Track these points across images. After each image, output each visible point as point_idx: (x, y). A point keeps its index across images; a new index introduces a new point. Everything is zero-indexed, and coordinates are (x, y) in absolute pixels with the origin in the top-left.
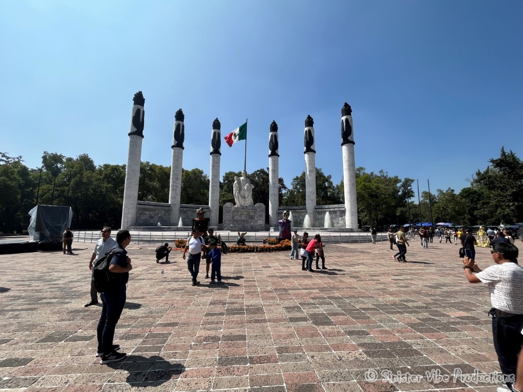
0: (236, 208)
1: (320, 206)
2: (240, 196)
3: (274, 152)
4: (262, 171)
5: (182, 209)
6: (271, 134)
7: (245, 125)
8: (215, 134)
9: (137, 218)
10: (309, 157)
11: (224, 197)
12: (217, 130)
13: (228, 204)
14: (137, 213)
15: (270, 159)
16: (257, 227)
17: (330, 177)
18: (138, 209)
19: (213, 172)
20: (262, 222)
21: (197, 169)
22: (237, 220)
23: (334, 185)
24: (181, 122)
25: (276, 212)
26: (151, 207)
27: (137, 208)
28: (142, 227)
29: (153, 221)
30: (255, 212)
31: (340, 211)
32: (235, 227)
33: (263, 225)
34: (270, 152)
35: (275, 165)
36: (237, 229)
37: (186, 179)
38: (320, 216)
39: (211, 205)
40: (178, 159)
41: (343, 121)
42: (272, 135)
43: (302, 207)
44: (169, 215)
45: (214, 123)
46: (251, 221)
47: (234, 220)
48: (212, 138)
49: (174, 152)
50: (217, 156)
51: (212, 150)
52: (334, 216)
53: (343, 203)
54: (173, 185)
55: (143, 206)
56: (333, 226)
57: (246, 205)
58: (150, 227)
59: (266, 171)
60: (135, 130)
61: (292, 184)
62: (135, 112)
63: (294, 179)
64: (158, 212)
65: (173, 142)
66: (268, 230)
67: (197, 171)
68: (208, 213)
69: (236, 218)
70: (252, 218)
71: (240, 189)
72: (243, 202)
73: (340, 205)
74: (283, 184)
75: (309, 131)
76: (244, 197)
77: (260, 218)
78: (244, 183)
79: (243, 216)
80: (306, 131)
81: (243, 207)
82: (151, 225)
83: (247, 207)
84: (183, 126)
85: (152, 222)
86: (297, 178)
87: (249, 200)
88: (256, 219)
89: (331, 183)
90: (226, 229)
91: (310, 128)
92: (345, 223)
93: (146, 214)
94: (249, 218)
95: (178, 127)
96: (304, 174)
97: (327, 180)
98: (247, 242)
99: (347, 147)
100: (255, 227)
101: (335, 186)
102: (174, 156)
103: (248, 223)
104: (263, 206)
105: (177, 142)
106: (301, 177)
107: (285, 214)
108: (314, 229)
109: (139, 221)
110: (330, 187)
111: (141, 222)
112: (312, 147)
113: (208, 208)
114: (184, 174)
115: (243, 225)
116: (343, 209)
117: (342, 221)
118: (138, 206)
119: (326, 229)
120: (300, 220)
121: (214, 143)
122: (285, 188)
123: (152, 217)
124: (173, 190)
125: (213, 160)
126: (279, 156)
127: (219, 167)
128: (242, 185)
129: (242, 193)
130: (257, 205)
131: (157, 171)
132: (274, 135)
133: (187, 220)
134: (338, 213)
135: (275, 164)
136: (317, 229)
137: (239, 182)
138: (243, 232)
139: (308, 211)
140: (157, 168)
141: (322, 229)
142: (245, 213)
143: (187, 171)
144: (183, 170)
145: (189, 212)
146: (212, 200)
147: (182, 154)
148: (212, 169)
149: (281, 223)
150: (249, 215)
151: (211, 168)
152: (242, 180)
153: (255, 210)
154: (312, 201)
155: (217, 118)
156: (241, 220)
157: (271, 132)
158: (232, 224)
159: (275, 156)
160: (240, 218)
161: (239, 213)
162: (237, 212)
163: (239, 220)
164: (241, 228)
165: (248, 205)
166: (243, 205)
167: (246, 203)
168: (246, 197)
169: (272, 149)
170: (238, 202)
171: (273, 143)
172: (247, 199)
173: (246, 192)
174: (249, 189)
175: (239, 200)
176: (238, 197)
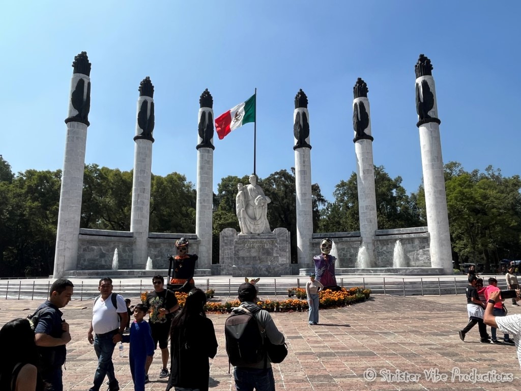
0: (240, 236)
1: (385, 231)
2: (247, 217)
3: (303, 142)
4: (283, 174)
5: (151, 240)
6: (296, 111)
7: (253, 98)
8: (203, 114)
9: (80, 258)
10: (362, 148)
11: (221, 218)
12: (207, 109)
13: (228, 231)
14: (79, 248)
15: (296, 153)
16: (276, 270)
17: (399, 179)
18: (81, 242)
19: (201, 178)
20: (285, 259)
21: (176, 174)
22: (243, 258)
23: (408, 194)
24: (148, 98)
25: (308, 244)
26: (102, 238)
27: (80, 240)
28: (86, 271)
29: (106, 261)
30: (273, 244)
31: (419, 238)
32: (239, 269)
33: (288, 266)
34: (296, 141)
35: (305, 164)
36: (244, 272)
37: (157, 191)
38: (385, 248)
39: (200, 233)
40: (144, 158)
41: (417, 84)
42: (298, 114)
43: (352, 233)
44: (131, 250)
45: (202, 97)
46: (267, 258)
47: (239, 258)
48: (199, 121)
49: (139, 147)
50: (209, 152)
51: (199, 140)
52: (409, 246)
53: (425, 224)
54: (136, 202)
55: (88, 237)
56: (408, 265)
57: (258, 232)
58: (99, 271)
59: (290, 173)
60: (76, 113)
61: (335, 194)
62: (76, 85)
63: (338, 186)
64: (112, 246)
65: (136, 130)
66: (295, 273)
67: (175, 178)
68: (195, 247)
69: (241, 254)
70: (268, 253)
71: (247, 205)
72: (252, 227)
73: (419, 229)
74: (319, 195)
75: (361, 104)
76: (255, 219)
77: (282, 253)
78: (254, 194)
79: (253, 250)
80: (356, 104)
81: (252, 236)
82: (102, 267)
83: (259, 235)
84: (152, 104)
85: (103, 263)
86: (343, 184)
87: (263, 224)
88: (275, 255)
89: (402, 191)
90: (224, 272)
91: (362, 99)
92: (429, 260)
93: (93, 250)
94: (264, 254)
95: (144, 106)
96: (355, 177)
97: (395, 186)
98: (261, 294)
99: (428, 129)
100: (274, 268)
101: (410, 196)
102: (139, 153)
103: (261, 261)
104: (285, 232)
105: (142, 131)
106: (350, 182)
107: (324, 245)
108: (375, 271)
109: (82, 261)
110: (400, 198)
111: (86, 263)
112: (366, 131)
113: (195, 238)
114: (155, 182)
115: (253, 264)
116: (425, 235)
117: (425, 256)
118: (81, 236)
119: (396, 272)
120: (351, 256)
121: (203, 130)
122: (323, 201)
123: (103, 255)
124: (137, 209)
125: (202, 157)
126: (310, 147)
127: (211, 168)
128: (251, 198)
129: (250, 211)
130: (276, 231)
131: (110, 178)
132: (301, 113)
133: (159, 258)
134: (417, 242)
135: (304, 162)
136: (381, 271)
137: (245, 194)
138: (253, 278)
139: (364, 239)
140: (111, 174)
141: (389, 271)
142: (256, 245)
143: (159, 178)
144: (153, 177)
145: (163, 246)
146: (200, 225)
147: (150, 150)
148: (201, 174)
149: (317, 261)
150: (263, 248)
151: (198, 171)
152: (251, 190)
153: (273, 240)
154: (371, 221)
155: (207, 90)
156: (250, 257)
157: (297, 109)
158: (235, 265)
159: (304, 148)
160: (248, 254)
161: (246, 245)
162: (243, 243)
163: (247, 257)
164: (250, 270)
165: (261, 232)
166: (252, 231)
167: (257, 228)
168: (258, 219)
169: (299, 136)
170: (244, 227)
171: (300, 126)
172: (259, 222)
173: (258, 210)
174: (263, 204)
175: (245, 224)
176: (245, 218)
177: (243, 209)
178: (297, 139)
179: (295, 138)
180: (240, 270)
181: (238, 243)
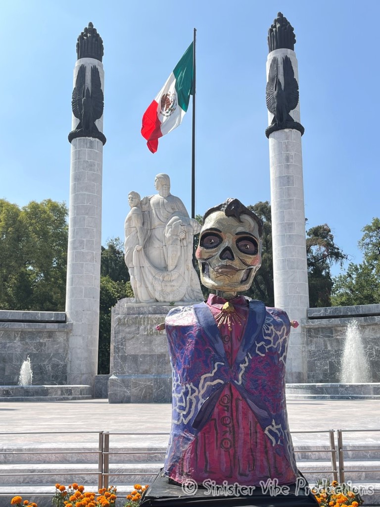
0: (129, 308)
2: (146, 264)
6: (270, 56)
7: (190, 49)
12: (89, 62)
15: (271, 141)
22: (135, 358)
34: (270, 117)
36: (135, 391)
42: (275, 61)
45: (81, 38)
47: (124, 358)
48: (74, 86)
51: (73, 123)
57: (170, 298)
61: (362, 244)
63: (368, 228)
68: (61, 338)
71: (148, 239)
72: (158, 288)
74: (329, 246)
78: (163, 214)
81: (157, 306)
86: (377, 225)
113: (63, 321)
115: (159, 374)
125: (78, 156)
129: (155, 253)
132: (280, 61)
135: (287, 159)
151: (71, 184)
156: (151, 356)
157: (273, 52)
158: (115, 374)
159: (287, 130)
160: (146, 349)
161: (142, 327)
162: (134, 323)
163: (144, 356)
164: (150, 387)
165: (178, 298)
166: (157, 296)
167: (168, 289)
168: (170, 268)
169: (275, 105)
170: (140, 286)
171: (279, 83)
172: (175, 275)
173: (170, 249)
174: (182, 236)
175: (142, 280)
176: (141, 267)
177: (139, 247)
178: (271, 112)
179: (269, 112)
180: (127, 386)
181: (124, 324)
